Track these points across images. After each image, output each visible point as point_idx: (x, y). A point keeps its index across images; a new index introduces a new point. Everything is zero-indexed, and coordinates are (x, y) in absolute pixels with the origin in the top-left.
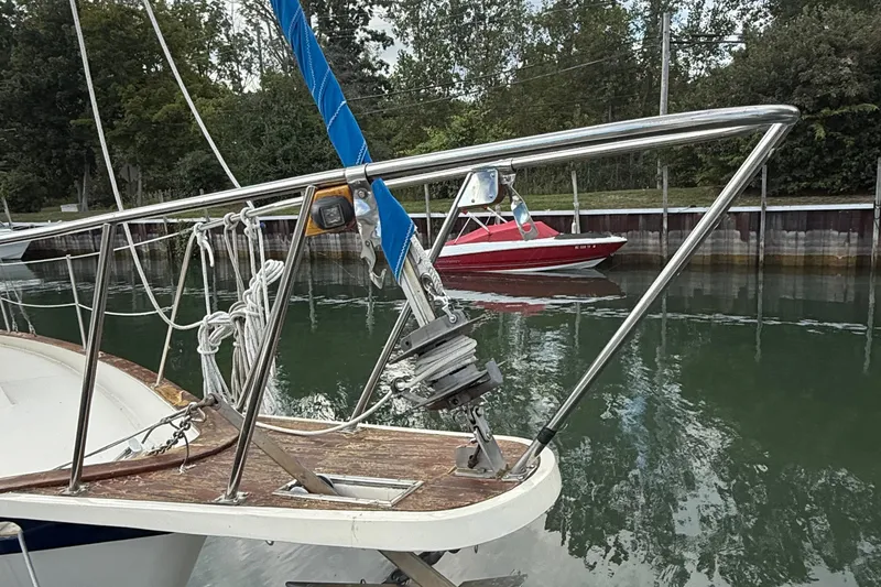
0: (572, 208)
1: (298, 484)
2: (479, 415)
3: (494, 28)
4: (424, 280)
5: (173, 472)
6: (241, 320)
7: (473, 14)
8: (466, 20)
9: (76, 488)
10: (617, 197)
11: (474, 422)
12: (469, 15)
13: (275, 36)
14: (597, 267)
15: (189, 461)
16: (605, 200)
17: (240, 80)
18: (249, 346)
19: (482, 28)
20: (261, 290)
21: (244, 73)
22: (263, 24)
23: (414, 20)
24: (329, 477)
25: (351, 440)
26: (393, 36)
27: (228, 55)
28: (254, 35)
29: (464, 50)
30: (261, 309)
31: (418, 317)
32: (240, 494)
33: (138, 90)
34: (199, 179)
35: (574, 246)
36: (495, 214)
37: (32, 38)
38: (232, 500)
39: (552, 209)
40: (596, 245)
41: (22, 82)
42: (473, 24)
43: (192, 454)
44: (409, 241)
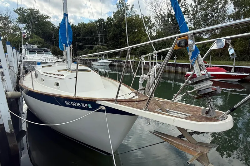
0: (233, 65)
1: (160, 110)
2: (211, 101)
3: (216, 19)
4: (200, 66)
5: (134, 103)
6: (149, 76)
7: (210, 16)
8: (208, 17)
9: (116, 102)
10: (248, 63)
11: (209, 103)
12: (209, 16)
13: (161, 23)
14: (238, 81)
15: (137, 101)
16: (244, 64)
17: (152, 33)
18: (150, 81)
19: (213, 19)
20: (155, 70)
21: (153, 31)
22: (158, 21)
23: (194, 18)
24: (168, 110)
25: (172, 104)
26: (188, 22)
27: (150, 28)
28: (156, 23)
29: (206, 25)
30: (154, 74)
31: (197, 75)
32: (147, 109)
33: (132, 35)
34: (141, 53)
35: (231, 75)
36: (209, 65)
37: (115, 25)
38: (146, 110)
39: (226, 65)
40: (239, 75)
41: (113, 33)
42: (210, 18)
43: (138, 100)
44: (198, 55)
